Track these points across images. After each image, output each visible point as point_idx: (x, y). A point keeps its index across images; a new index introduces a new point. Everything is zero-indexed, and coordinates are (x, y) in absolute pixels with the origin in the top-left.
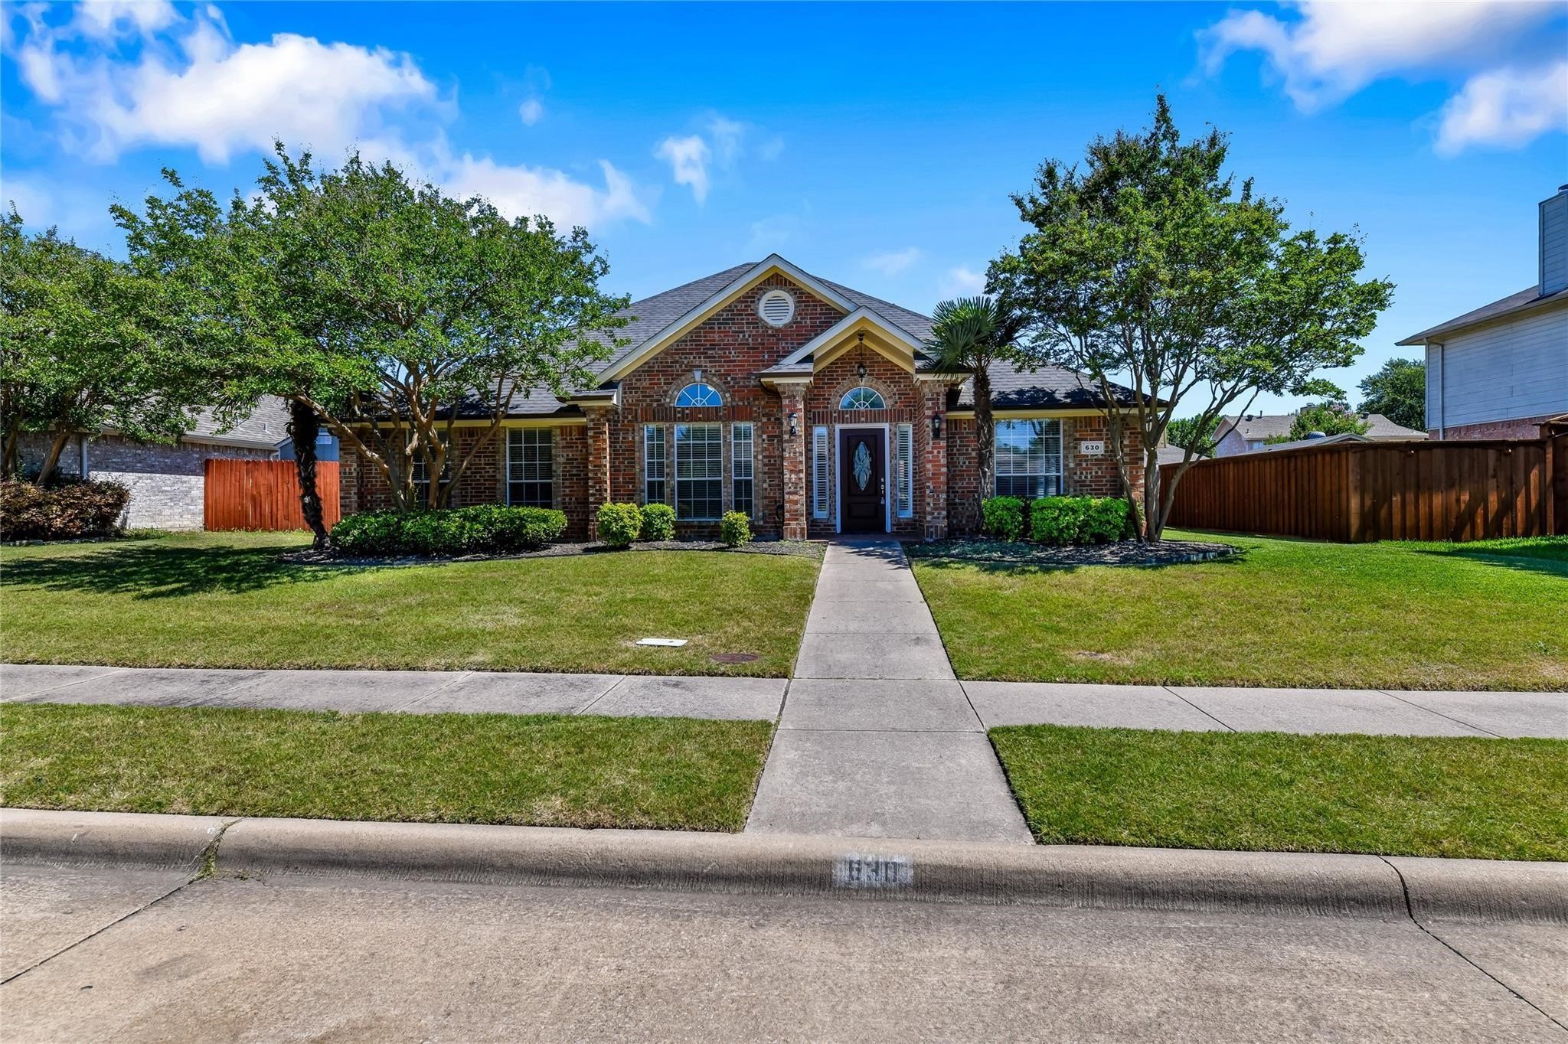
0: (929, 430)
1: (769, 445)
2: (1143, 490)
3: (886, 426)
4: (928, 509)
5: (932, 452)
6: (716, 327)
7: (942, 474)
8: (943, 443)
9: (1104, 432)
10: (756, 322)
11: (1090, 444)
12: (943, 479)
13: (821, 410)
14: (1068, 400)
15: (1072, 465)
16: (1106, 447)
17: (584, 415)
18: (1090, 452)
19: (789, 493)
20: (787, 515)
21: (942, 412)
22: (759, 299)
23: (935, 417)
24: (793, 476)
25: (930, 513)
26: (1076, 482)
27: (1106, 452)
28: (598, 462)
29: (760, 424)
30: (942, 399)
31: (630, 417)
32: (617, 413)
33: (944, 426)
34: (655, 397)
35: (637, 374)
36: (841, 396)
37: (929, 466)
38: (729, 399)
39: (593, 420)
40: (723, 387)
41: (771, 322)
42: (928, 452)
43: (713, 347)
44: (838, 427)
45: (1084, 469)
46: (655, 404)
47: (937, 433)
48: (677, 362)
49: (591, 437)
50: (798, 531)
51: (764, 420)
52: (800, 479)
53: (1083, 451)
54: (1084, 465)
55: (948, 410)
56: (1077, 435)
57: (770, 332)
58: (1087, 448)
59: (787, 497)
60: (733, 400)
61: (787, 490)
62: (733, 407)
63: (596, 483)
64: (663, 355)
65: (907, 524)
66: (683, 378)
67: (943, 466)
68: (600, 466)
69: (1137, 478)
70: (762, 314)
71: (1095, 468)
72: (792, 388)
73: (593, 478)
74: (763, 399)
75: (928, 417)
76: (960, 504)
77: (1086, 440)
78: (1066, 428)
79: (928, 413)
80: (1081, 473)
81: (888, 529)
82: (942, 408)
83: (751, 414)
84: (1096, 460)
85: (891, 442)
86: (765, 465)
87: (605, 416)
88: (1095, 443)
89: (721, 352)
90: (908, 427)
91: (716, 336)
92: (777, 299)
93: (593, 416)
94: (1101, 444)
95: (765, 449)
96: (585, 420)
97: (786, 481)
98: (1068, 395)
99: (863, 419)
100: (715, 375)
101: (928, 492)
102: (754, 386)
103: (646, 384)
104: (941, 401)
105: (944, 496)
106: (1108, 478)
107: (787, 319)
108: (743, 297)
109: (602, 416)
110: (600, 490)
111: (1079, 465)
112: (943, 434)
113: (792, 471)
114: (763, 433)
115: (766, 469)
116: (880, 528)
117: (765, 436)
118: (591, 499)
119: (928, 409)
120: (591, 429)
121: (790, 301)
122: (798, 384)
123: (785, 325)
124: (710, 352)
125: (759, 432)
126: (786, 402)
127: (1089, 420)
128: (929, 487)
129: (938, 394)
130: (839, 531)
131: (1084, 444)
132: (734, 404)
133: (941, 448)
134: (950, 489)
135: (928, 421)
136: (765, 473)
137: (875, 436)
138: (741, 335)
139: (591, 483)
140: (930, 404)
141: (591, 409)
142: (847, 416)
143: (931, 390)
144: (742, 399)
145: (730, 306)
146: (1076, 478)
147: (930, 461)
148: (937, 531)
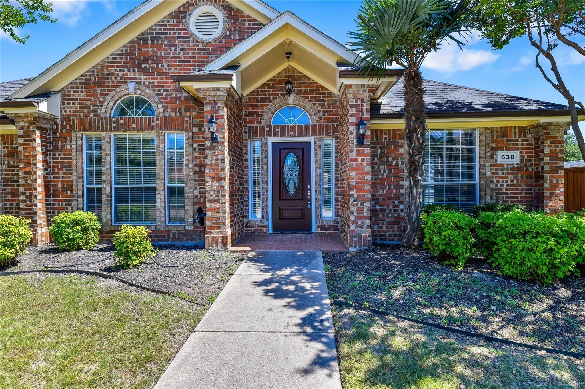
0: (353, 138)
1: (200, 154)
2: (563, 198)
3: (312, 139)
4: (352, 218)
5: (356, 160)
6: (149, 41)
7: (366, 182)
8: (368, 151)
9: (520, 143)
10: (186, 37)
11: (505, 153)
12: (367, 187)
13: (255, 125)
14: (489, 109)
15: (489, 174)
16: (522, 157)
17: (12, 122)
18: (506, 161)
19: (211, 201)
20: (208, 224)
21: (367, 119)
22: (190, 14)
23: (361, 123)
24: (215, 184)
25: (353, 222)
26: (493, 190)
27: (522, 161)
28: (28, 169)
29: (190, 134)
30: (367, 105)
31: (68, 127)
32: (56, 123)
33: (368, 133)
34: (92, 108)
35: (75, 86)
36: (273, 113)
37: (353, 174)
38: (162, 110)
39: (22, 128)
40: (156, 98)
41: (200, 36)
42: (352, 160)
43: (146, 60)
44: (271, 140)
45: (501, 177)
46: (92, 115)
47: (361, 139)
48: (113, 75)
49: (21, 145)
50: (220, 239)
51: (195, 130)
52: (222, 187)
53: (500, 161)
54: (500, 173)
55: (373, 118)
56: (494, 145)
57: (200, 46)
58: (503, 157)
59: (208, 205)
60: (165, 111)
61: (208, 198)
62: (166, 117)
63: (26, 190)
64: (99, 68)
65: (330, 226)
66: (118, 90)
67: (367, 174)
68: (30, 173)
69: (557, 186)
70: (192, 28)
71: (511, 177)
72: (213, 93)
73: (23, 185)
74: (194, 110)
75: (352, 124)
76: (381, 211)
77: (502, 149)
78: (483, 137)
79: (353, 119)
80: (498, 182)
81: (314, 230)
82: (367, 114)
83: (182, 124)
84: (512, 169)
85: (316, 154)
86: (196, 173)
87: (35, 124)
88: (510, 153)
89: (154, 65)
90: (330, 141)
91: (150, 49)
92: (207, 15)
93: (22, 124)
94: (517, 154)
95: (196, 158)
96: (14, 127)
97: (208, 188)
98: (486, 105)
99: (292, 133)
100: (148, 87)
101: (351, 200)
102: (186, 98)
103: (83, 95)
104: (365, 107)
105: (368, 205)
106: (524, 186)
107: (217, 34)
108: (176, 13)
109: (31, 123)
110: (30, 197)
111: (495, 174)
112: (368, 141)
113: (213, 179)
114: (194, 142)
115: (196, 177)
116: (306, 228)
117: (195, 146)
118: (22, 205)
119: (352, 115)
120: (20, 136)
121: (220, 15)
122: (218, 89)
123: (215, 40)
124: (143, 65)
125: (190, 142)
126: (207, 108)
127: (505, 131)
128: (352, 196)
129: (362, 100)
130: (270, 230)
131: (500, 153)
132: (167, 114)
133: (366, 155)
134: (374, 198)
135: (352, 128)
136: (196, 180)
137: (303, 149)
138: (173, 49)
139: (21, 189)
140: (353, 110)
141: (17, 116)
142: (278, 130)
143: (355, 96)
144: (174, 111)
145: (163, 21)
146: (493, 186)
147: (354, 169)
148: (360, 240)
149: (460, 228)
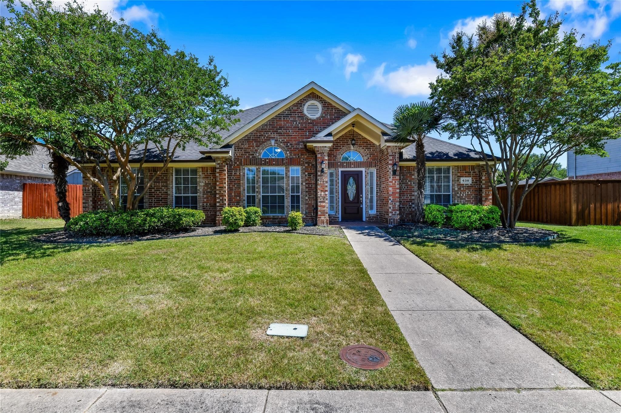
0: (391, 171)
1: (309, 178)
2: (491, 201)
3: (363, 169)
4: (390, 210)
5: (392, 182)
6: (282, 118)
7: (397, 193)
8: (398, 178)
9: (472, 173)
10: (302, 116)
11: (465, 179)
12: (397, 195)
13: (332, 161)
14: (456, 157)
15: (456, 189)
16: (473, 180)
17: (214, 161)
18: (465, 183)
19: (320, 202)
20: (319, 213)
21: (398, 162)
22: (304, 105)
23: (394, 164)
24: (322, 193)
25: (391, 212)
26: (458, 197)
27: (473, 183)
28: (221, 186)
29: (304, 167)
30: (397, 155)
31: (238, 163)
32: (231, 161)
33: (398, 169)
34: (251, 153)
35: (242, 141)
36: (342, 155)
37: (390, 189)
38: (289, 155)
39: (219, 164)
40: (286, 148)
41: (310, 116)
42: (390, 182)
43: (281, 128)
44: (340, 169)
45: (462, 191)
46: (251, 157)
47: (394, 172)
48: (262, 135)
49: (218, 173)
50: (325, 221)
51: (306, 165)
52: (326, 195)
53: (462, 182)
54: (462, 189)
55: (400, 161)
56: (459, 174)
57: (309, 121)
58: (463, 181)
59: (319, 204)
60: (291, 155)
61: (319, 200)
62: (291, 158)
63: (220, 196)
64: (255, 132)
65: (373, 217)
66: (265, 144)
67: (397, 189)
68: (222, 187)
69: (489, 195)
70: (305, 112)
71: (467, 191)
72: (322, 149)
73: (219, 194)
74: (306, 155)
75: (390, 164)
76: (403, 208)
77: (463, 177)
78: (453, 171)
79: (390, 162)
80: (461, 193)
81: (364, 219)
82: (397, 160)
83: (299, 162)
84: (468, 187)
85: (366, 177)
86: (306, 188)
87: (225, 162)
88: (467, 179)
89: (285, 131)
90: (374, 170)
91: (282, 123)
92: (313, 105)
93: (219, 162)
94: (470, 179)
95: (306, 180)
96: (214, 164)
97: (319, 195)
98: (455, 155)
99: (353, 166)
100: (281, 142)
101: (390, 201)
102: (301, 148)
103: (247, 146)
104: (397, 156)
105: (398, 204)
106: (473, 195)
107: (318, 115)
108: (296, 104)
109: (224, 162)
110: (222, 200)
111: (459, 189)
112: (398, 173)
113: (322, 191)
114: (306, 171)
115: (307, 190)
116: (360, 219)
117: (306, 173)
118: (218, 204)
119: (390, 160)
120: (218, 168)
121: (320, 106)
122: (325, 147)
123: (317, 118)
124: (279, 131)
125: (304, 171)
126: (319, 156)
127: (464, 167)
128: (390, 199)
129: (395, 153)
130: (340, 220)
131: (462, 179)
132: (291, 157)
133: (397, 180)
134: (400, 202)
135: (390, 166)
136: (307, 192)
137: (358, 175)
138: (295, 123)
139: (217, 196)
140: (391, 158)
141: (218, 158)
142: (345, 164)
143: (392, 151)
144: (295, 155)
145: (289, 108)
146: (458, 195)
147: (391, 186)
148: (394, 221)
149: (439, 211)
